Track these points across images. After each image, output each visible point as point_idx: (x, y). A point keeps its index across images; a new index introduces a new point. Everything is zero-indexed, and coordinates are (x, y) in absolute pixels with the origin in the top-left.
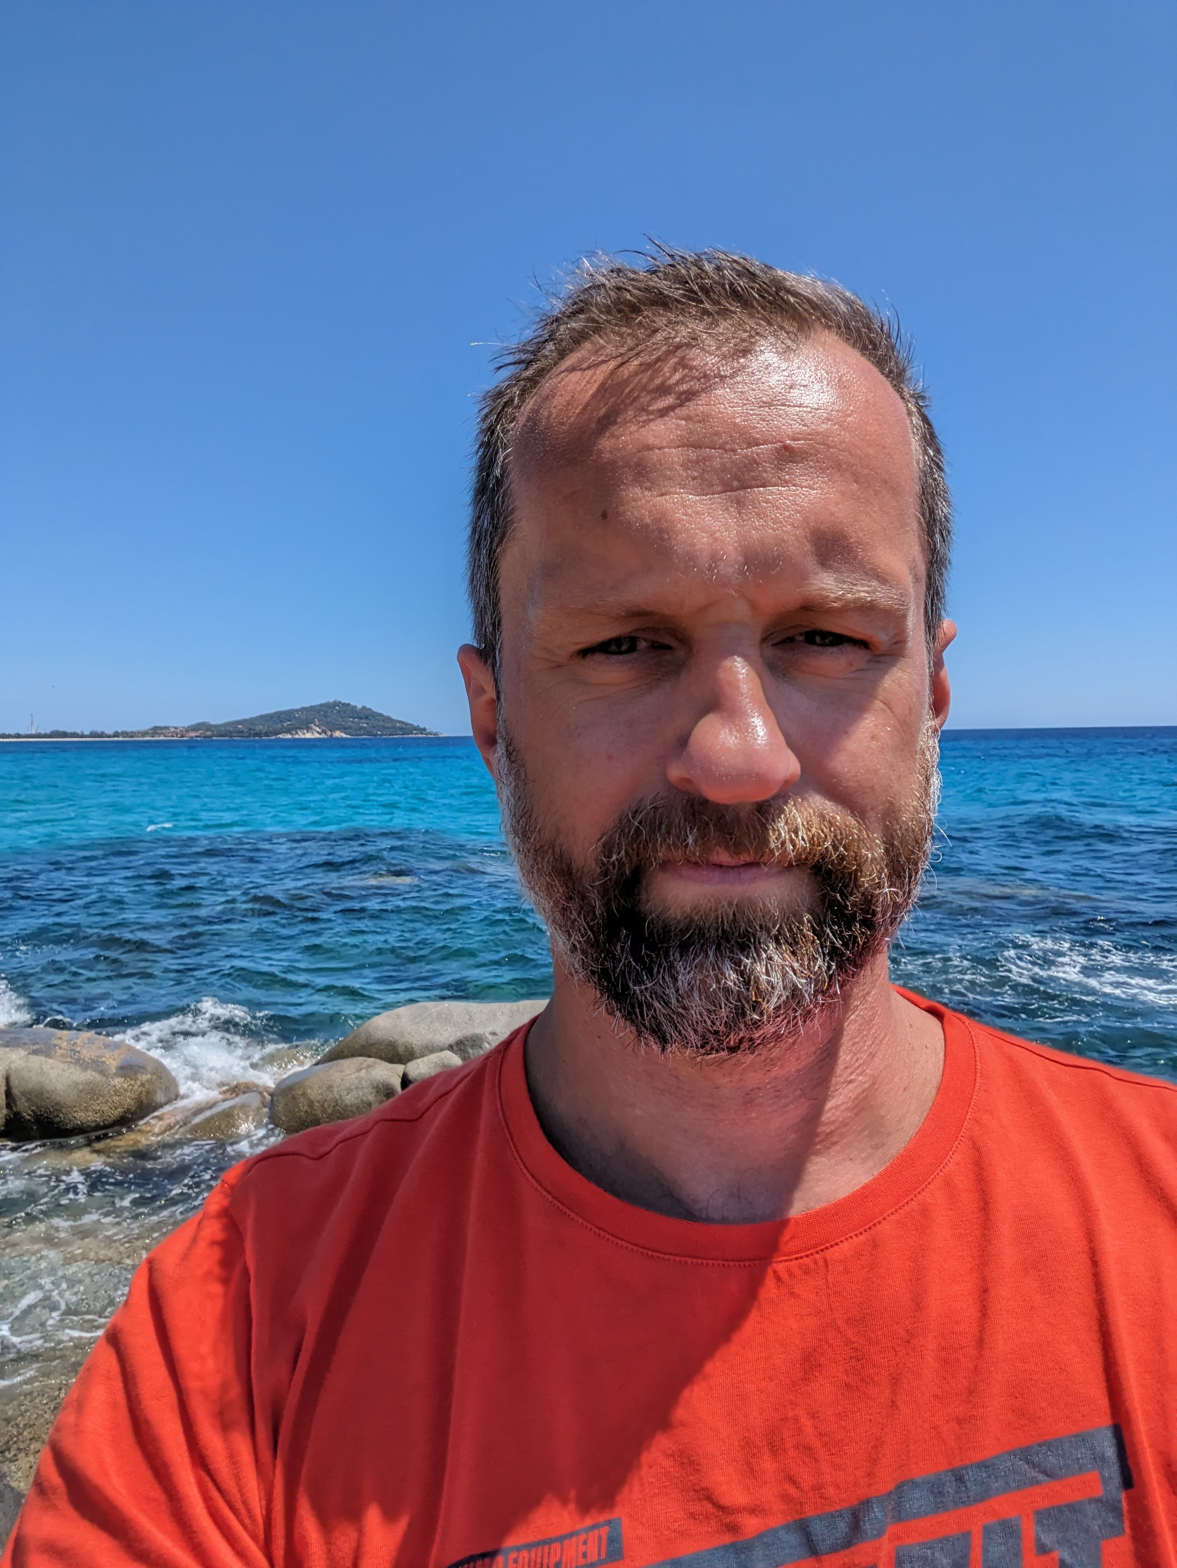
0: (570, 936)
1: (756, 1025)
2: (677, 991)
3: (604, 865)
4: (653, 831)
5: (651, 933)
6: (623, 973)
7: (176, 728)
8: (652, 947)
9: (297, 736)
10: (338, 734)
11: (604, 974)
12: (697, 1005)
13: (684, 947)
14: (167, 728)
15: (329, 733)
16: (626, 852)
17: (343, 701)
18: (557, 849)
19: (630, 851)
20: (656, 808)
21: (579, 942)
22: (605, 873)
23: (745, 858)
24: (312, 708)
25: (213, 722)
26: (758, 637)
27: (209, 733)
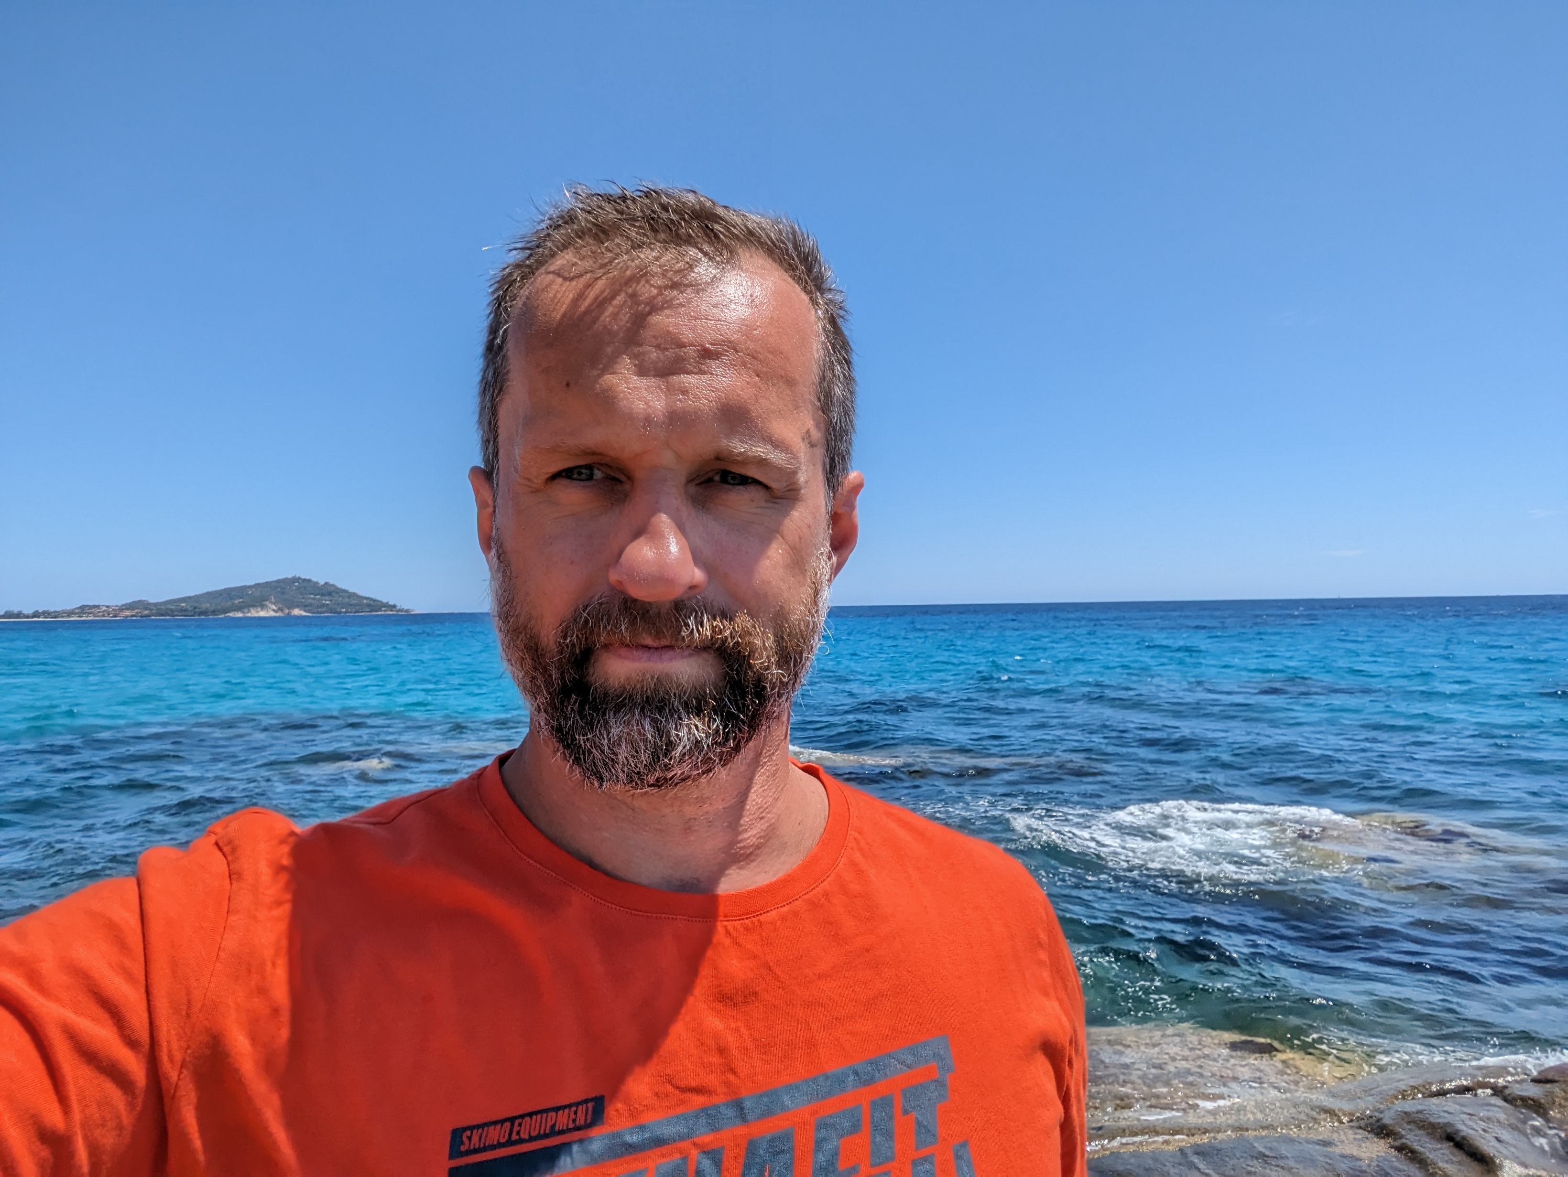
0: (536, 699)
1: (667, 768)
2: (609, 740)
3: (560, 645)
4: (598, 621)
5: (594, 699)
6: (571, 727)
7: (107, 607)
8: (595, 708)
9: (249, 615)
10: (297, 612)
11: (559, 729)
12: (623, 753)
13: (618, 708)
14: (98, 607)
15: (287, 611)
16: (577, 635)
17: (303, 577)
18: (528, 632)
19: (580, 636)
20: (601, 604)
21: (543, 704)
22: (561, 652)
23: (664, 642)
24: (267, 584)
25: (152, 600)
26: (683, 479)
27: (146, 612)
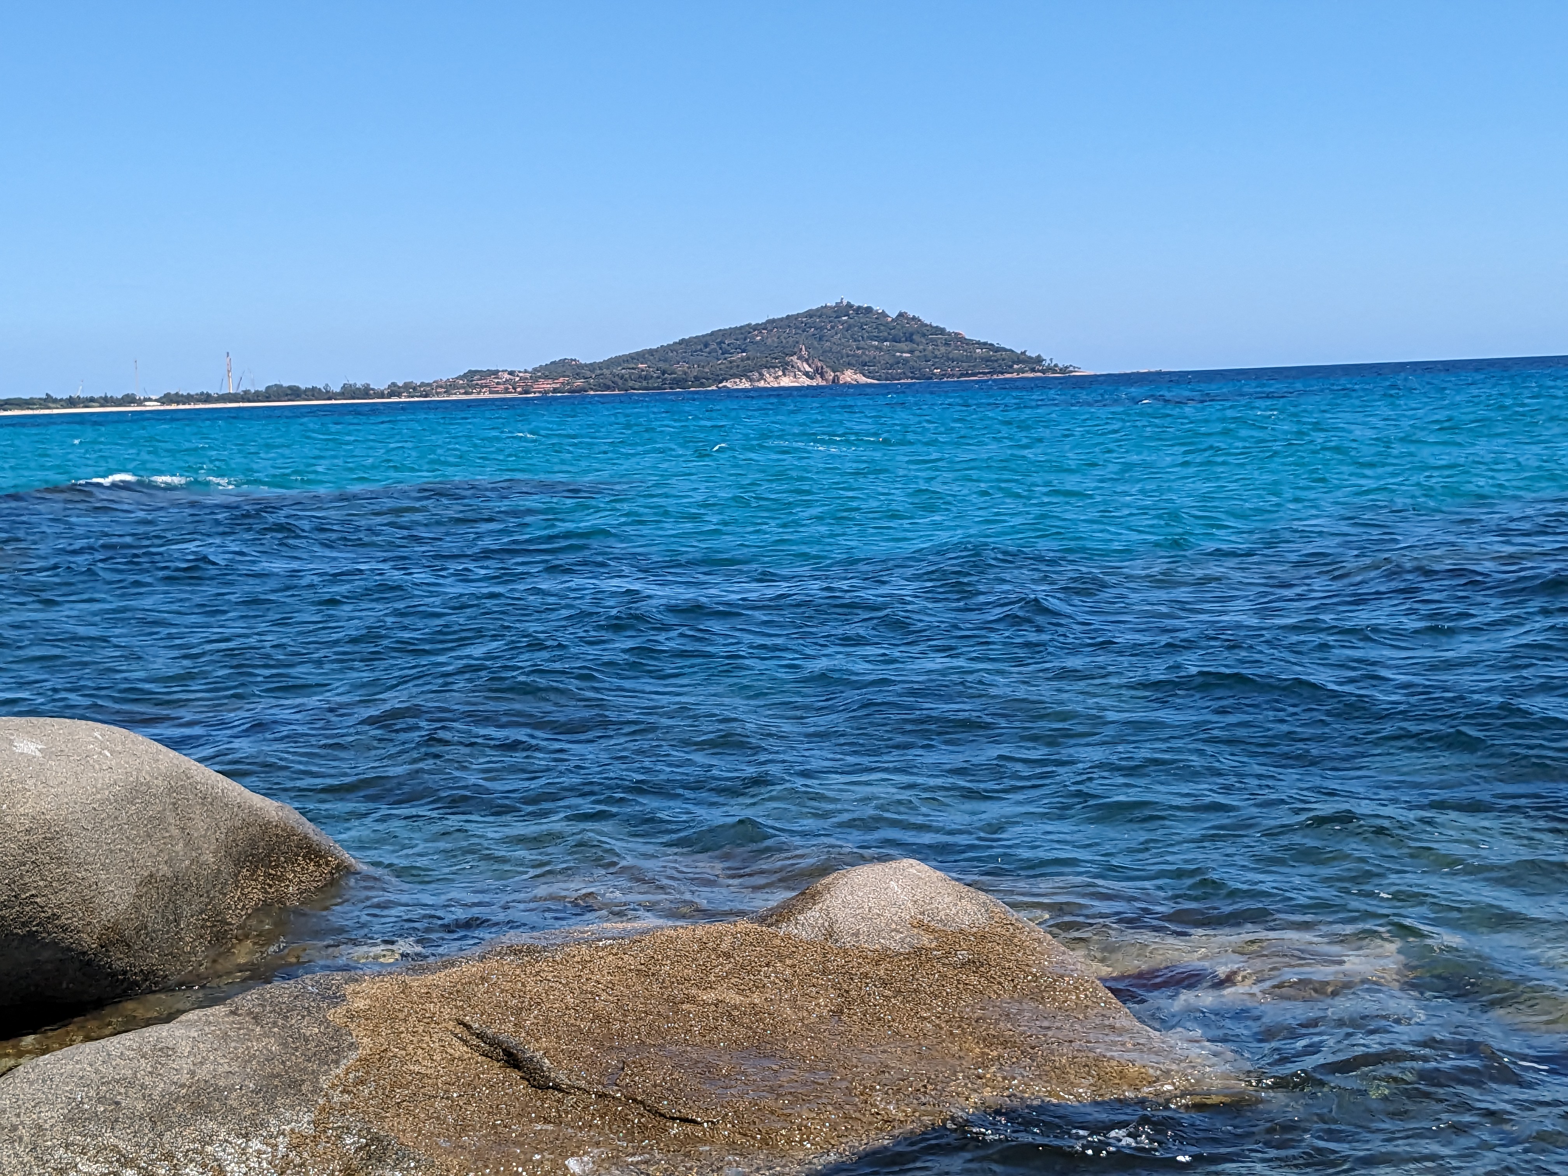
7: (511, 373)
9: (762, 384)
10: (849, 376)
15: (830, 375)
17: (856, 304)
